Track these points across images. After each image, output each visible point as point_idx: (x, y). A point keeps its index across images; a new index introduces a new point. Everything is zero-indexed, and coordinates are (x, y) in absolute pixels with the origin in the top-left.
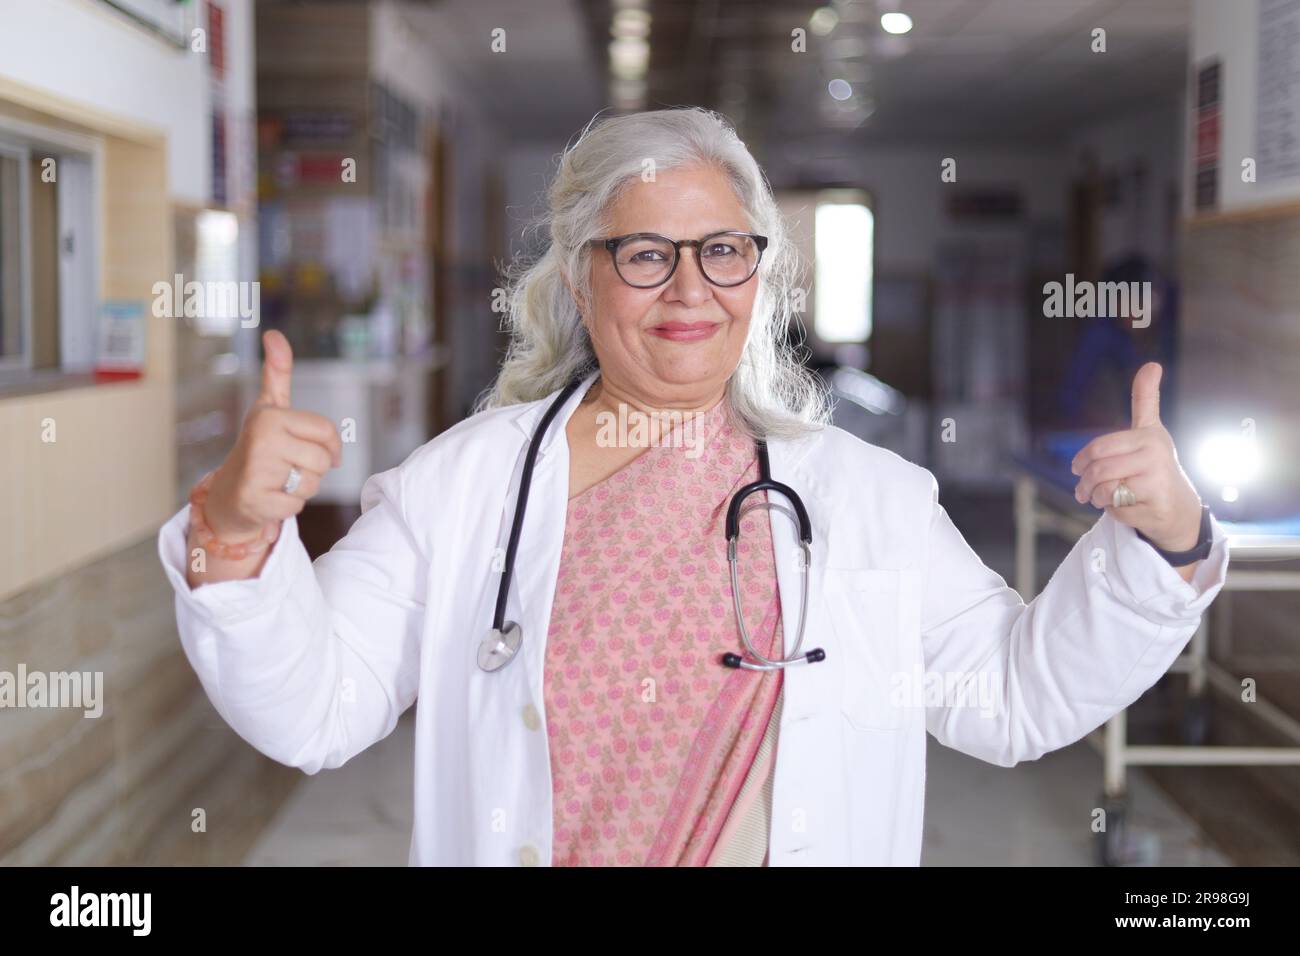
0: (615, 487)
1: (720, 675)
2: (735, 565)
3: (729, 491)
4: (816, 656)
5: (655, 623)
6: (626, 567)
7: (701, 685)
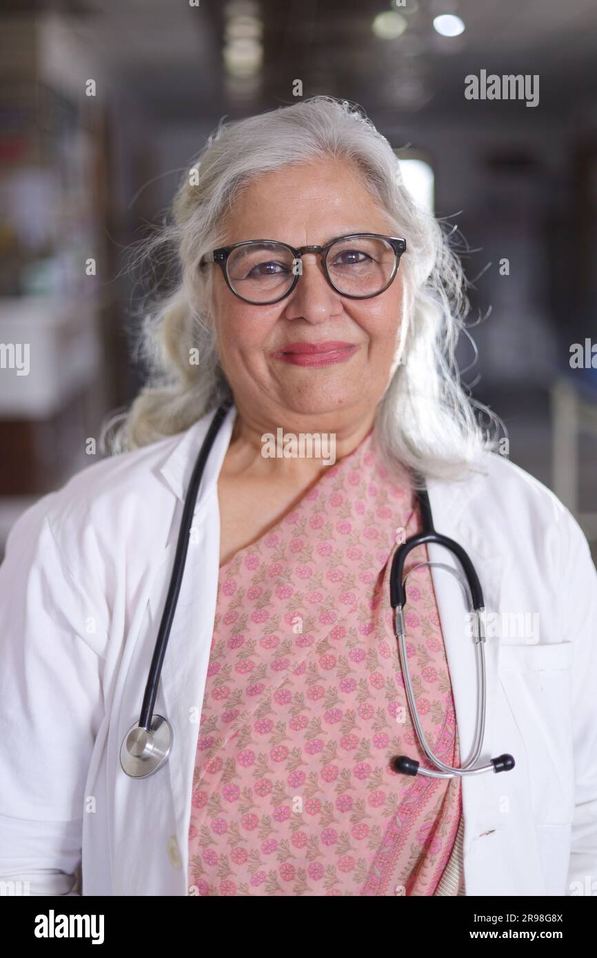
0: (265, 554)
1: (397, 784)
2: (404, 640)
3: (389, 551)
4: (504, 763)
5: (325, 726)
6: (287, 661)
7: (377, 800)
